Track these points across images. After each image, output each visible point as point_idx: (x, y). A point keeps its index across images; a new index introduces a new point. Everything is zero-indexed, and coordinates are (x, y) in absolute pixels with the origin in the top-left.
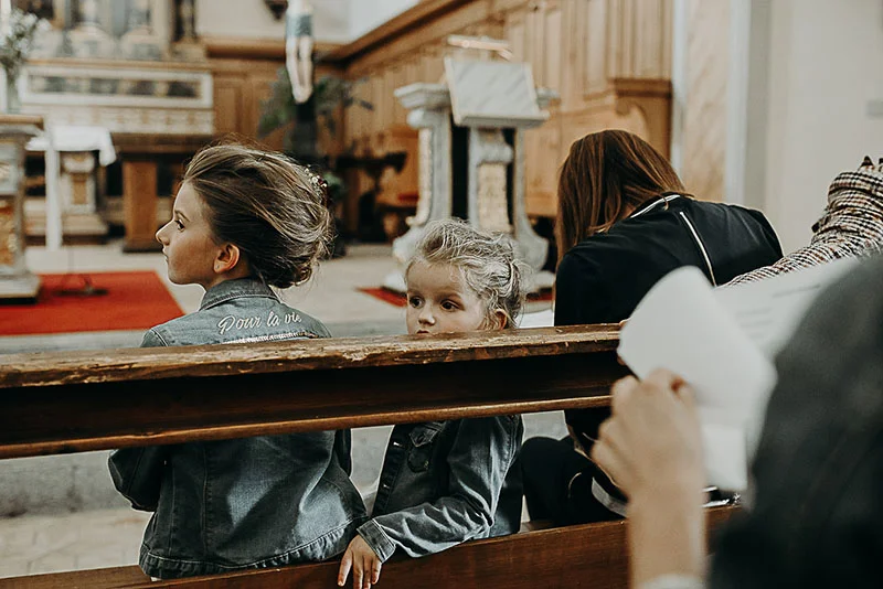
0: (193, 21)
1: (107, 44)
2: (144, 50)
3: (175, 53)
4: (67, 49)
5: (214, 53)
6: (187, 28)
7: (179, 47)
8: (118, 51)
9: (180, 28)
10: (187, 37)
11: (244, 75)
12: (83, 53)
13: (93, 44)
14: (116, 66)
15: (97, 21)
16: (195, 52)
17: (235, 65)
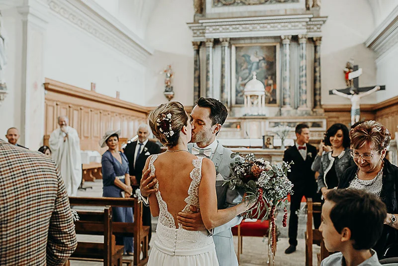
0: (320, 100)
1: (293, 111)
2: (304, 113)
3: (314, 112)
4: (280, 113)
5: (326, 111)
6: (318, 103)
7: (314, 110)
8: (296, 113)
9: (316, 104)
10: (318, 106)
11: (338, 118)
12: (285, 114)
13: (289, 111)
14: (296, 118)
15: (290, 104)
16: (321, 111)
17: (334, 114)
